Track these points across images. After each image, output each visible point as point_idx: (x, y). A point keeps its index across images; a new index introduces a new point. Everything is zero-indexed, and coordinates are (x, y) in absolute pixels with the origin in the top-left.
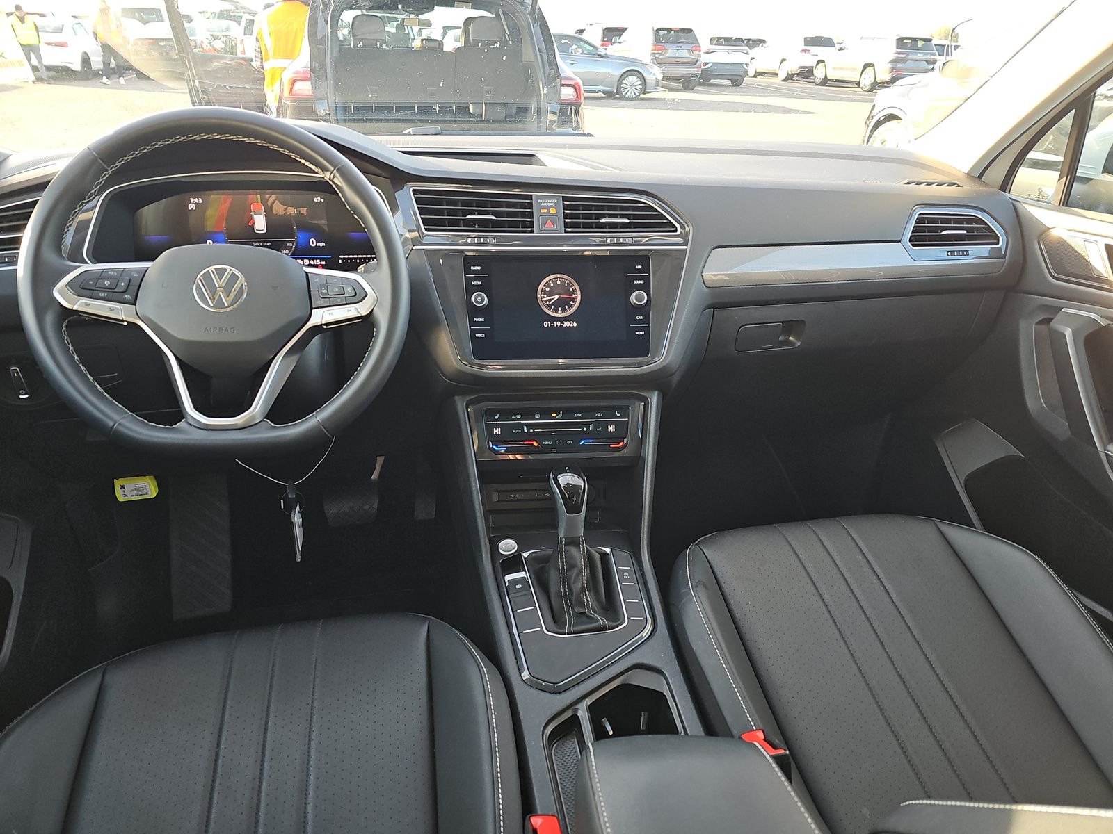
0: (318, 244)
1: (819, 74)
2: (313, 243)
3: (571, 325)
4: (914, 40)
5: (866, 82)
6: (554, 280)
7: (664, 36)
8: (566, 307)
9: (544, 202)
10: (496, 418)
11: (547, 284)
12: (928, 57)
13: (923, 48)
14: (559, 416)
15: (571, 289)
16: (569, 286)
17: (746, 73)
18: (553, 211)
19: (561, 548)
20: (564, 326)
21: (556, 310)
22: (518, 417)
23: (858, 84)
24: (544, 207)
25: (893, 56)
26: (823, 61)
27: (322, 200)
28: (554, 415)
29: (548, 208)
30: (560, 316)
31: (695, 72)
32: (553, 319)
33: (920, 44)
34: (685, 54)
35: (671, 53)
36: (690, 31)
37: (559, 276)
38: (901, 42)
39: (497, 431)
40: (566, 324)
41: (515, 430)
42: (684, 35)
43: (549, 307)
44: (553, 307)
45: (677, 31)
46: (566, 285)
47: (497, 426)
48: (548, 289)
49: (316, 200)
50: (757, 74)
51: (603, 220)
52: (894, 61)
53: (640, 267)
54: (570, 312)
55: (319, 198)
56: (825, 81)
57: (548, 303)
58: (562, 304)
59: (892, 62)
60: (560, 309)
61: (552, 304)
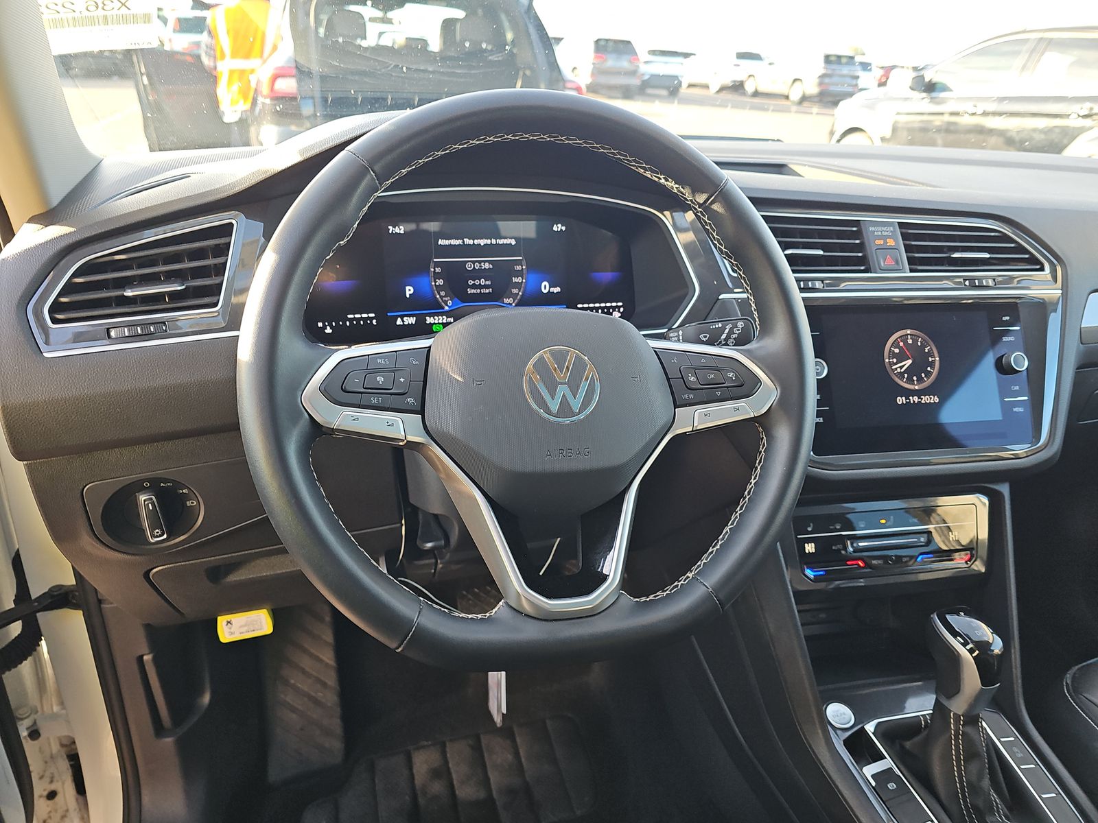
0: (552, 290)
1: (749, 88)
2: (545, 287)
3: (932, 401)
4: (839, 57)
5: (795, 96)
6: (905, 336)
7: (602, 46)
8: (923, 375)
9: (877, 231)
10: (810, 529)
11: (895, 344)
12: (852, 73)
13: (847, 64)
14: (889, 523)
15: (926, 351)
16: (923, 346)
17: (680, 84)
18: (891, 242)
19: (957, 731)
20: (923, 402)
21: (910, 380)
22: (838, 527)
23: (787, 97)
24: (880, 238)
25: (822, 71)
26: (753, 76)
27: (564, 228)
28: (883, 521)
29: (885, 238)
30: (916, 387)
31: (635, 82)
32: (908, 393)
33: (844, 60)
34: (624, 64)
35: (611, 62)
36: (629, 42)
37: (909, 332)
38: (828, 59)
39: (810, 548)
40: (926, 399)
41: (836, 545)
42: (623, 47)
43: (901, 375)
44: (906, 375)
45: (616, 42)
46: (919, 344)
47: (809, 541)
48: (897, 351)
49: (555, 228)
50: (690, 86)
51: (956, 255)
52: (823, 76)
53: (1008, 318)
54: (928, 382)
55: (559, 225)
56: (756, 94)
57: (899, 370)
58: (917, 370)
59: (820, 77)
60: (915, 378)
61: (905, 372)
